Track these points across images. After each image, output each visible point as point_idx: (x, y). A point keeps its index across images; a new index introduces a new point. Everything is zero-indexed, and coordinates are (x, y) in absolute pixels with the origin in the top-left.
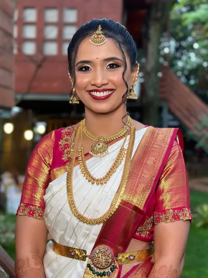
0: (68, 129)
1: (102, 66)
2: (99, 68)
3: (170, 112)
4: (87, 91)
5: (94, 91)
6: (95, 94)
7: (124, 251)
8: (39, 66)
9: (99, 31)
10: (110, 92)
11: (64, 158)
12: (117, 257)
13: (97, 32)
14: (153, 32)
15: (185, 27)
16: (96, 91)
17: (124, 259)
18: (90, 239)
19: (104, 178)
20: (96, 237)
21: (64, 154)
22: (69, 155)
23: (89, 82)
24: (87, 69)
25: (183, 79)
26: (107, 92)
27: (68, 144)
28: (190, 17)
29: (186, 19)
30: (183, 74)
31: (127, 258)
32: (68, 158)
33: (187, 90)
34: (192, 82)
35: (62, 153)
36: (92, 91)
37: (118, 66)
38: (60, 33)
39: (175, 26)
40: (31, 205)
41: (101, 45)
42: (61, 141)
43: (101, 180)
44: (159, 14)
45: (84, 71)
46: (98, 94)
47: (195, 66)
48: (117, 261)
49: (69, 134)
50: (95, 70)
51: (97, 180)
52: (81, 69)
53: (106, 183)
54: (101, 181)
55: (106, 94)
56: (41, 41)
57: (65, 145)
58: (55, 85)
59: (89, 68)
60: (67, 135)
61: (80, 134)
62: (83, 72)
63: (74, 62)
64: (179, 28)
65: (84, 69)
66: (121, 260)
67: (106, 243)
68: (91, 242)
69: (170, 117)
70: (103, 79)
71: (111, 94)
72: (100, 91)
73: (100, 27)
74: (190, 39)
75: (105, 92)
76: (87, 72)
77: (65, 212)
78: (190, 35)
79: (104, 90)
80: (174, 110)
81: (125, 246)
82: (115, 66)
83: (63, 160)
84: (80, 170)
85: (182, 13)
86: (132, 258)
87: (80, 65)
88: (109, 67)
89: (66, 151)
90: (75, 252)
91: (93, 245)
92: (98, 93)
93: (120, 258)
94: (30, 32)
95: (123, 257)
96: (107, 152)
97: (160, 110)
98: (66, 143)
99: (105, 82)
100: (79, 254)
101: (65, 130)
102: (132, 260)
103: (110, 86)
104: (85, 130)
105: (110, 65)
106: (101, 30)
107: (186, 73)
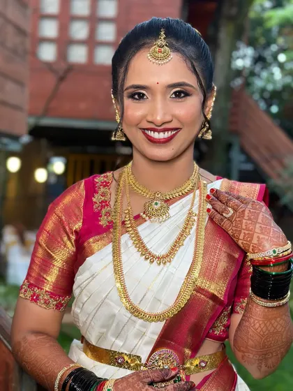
0: (104, 177)
1: (164, 94)
2: (159, 97)
3: (243, 151)
4: (140, 129)
5: (151, 131)
6: (151, 134)
7: (193, 356)
8: (62, 79)
9: (161, 40)
10: (174, 132)
11: (103, 222)
12: (184, 364)
13: (159, 42)
14: (224, 35)
15: (269, 31)
16: (154, 130)
17: (193, 367)
18: (146, 339)
19: (167, 256)
20: (156, 337)
21: (101, 216)
22: (110, 218)
23: (144, 117)
24: (141, 96)
25: (262, 105)
26: (170, 132)
27: (106, 202)
28: (275, 17)
29: (270, 18)
30: (262, 97)
31: (197, 365)
32: (108, 222)
33: (268, 120)
34: (274, 109)
35: (98, 214)
36: (148, 129)
37: (187, 94)
38: (93, 32)
39: (254, 29)
40: (36, 286)
41: (164, 63)
42: (96, 195)
43: (163, 257)
44: (234, 11)
45: (137, 99)
46: (156, 135)
47: (279, 86)
48: (184, 369)
49: (106, 184)
50: (154, 100)
51: (158, 258)
52: (132, 96)
53: (170, 262)
54: (164, 259)
55: (167, 135)
56: (64, 42)
57: (102, 202)
58: (83, 106)
59: (144, 95)
60: (104, 186)
61: (124, 186)
62: (135, 101)
63: (122, 85)
64: (259, 31)
65: (136, 97)
66: (189, 368)
67: (168, 346)
68: (147, 343)
69: (242, 158)
70: (165, 114)
71: (174, 135)
72: (159, 132)
73: (162, 33)
74: (274, 48)
75: (166, 133)
76: (142, 101)
77: (112, 301)
78: (274, 42)
79: (165, 130)
80: (248, 147)
81: (195, 349)
82: (182, 95)
83: (101, 226)
84: (132, 242)
85: (264, 9)
86: (204, 365)
87: (131, 90)
88: (174, 96)
89: (103, 211)
90: (123, 358)
91: (150, 348)
92: (156, 133)
93: (188, 365)
94: (50, 29)
95: (191, 364)
96: (167, 215)
97: (229, 146)
98: (103, 198)
99: (168, 118)
100: (129, 361)
101: (99, 179)
102: (203, 367)
103: (174, 125)
104: (131, 180)
105: (175, 93)
106: (164, 38)
107: (267, 95)
